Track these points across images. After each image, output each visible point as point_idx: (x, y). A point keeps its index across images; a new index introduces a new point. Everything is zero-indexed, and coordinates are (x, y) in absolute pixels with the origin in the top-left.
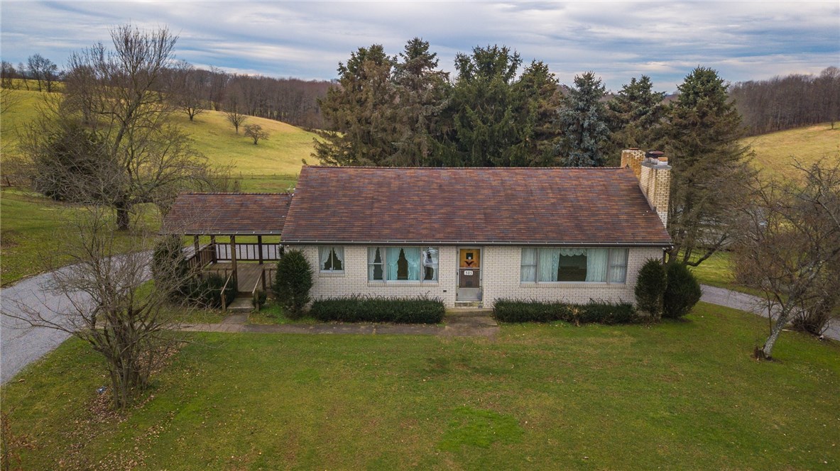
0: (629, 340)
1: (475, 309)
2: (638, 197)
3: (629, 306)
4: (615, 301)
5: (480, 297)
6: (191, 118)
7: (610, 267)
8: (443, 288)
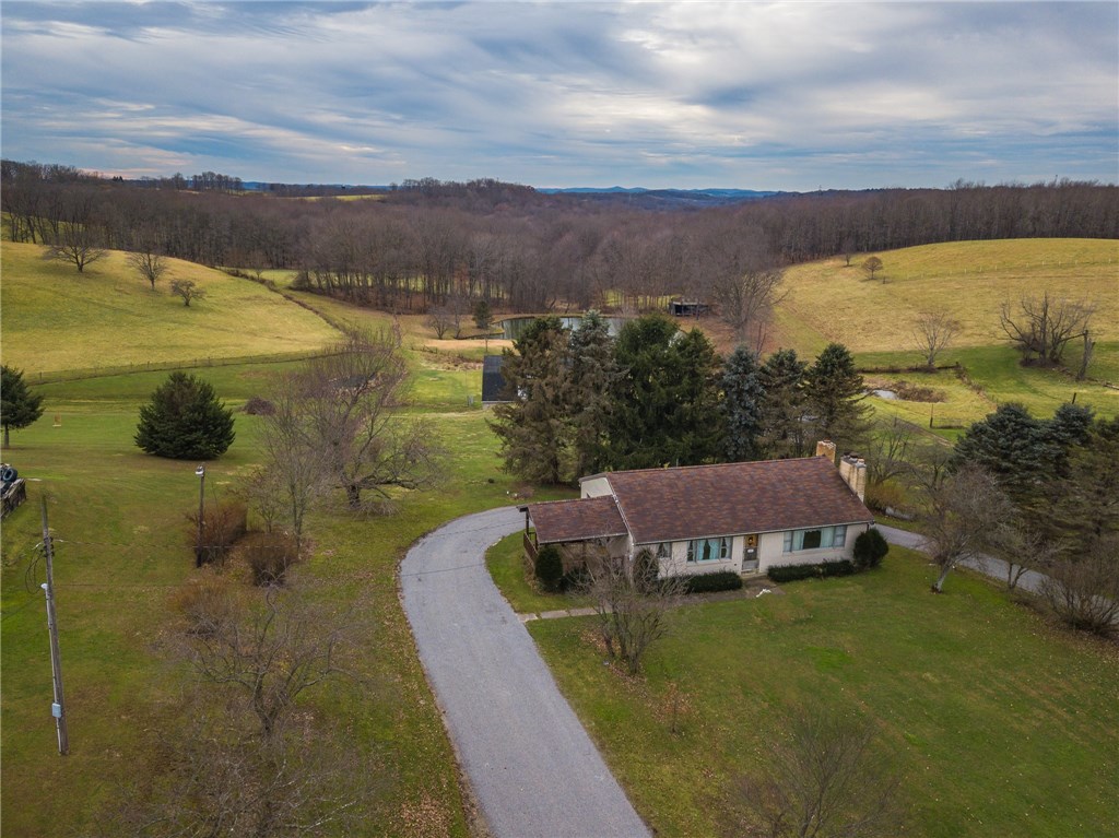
0: (860, 588)
1: (755, 574)
2: (844, 485)
3: (848, 562)
4: (839, 559)
5: (757, 566)
6: (81, 267)
7: (834, 537)
8: (735, 562)
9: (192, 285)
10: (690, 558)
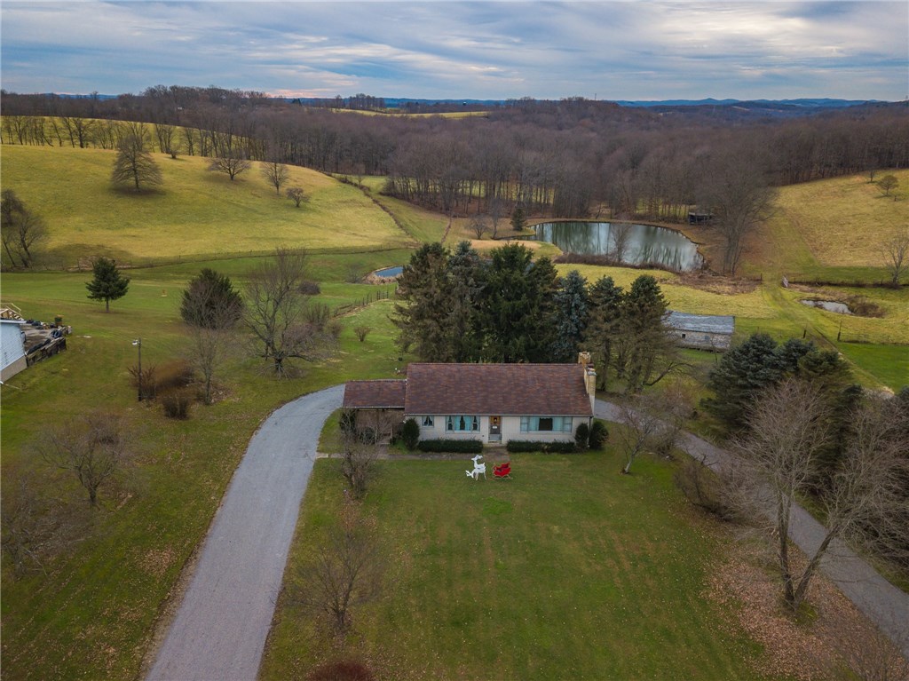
0: (569, 462)
1: (498, 444)
3: (573, 444)
4: (567, 441)
5: (500, 438)
6: (232, 176)
7: (564, 424)
8: (483, 434)
9: (301, 191)
10: (450, 427)
